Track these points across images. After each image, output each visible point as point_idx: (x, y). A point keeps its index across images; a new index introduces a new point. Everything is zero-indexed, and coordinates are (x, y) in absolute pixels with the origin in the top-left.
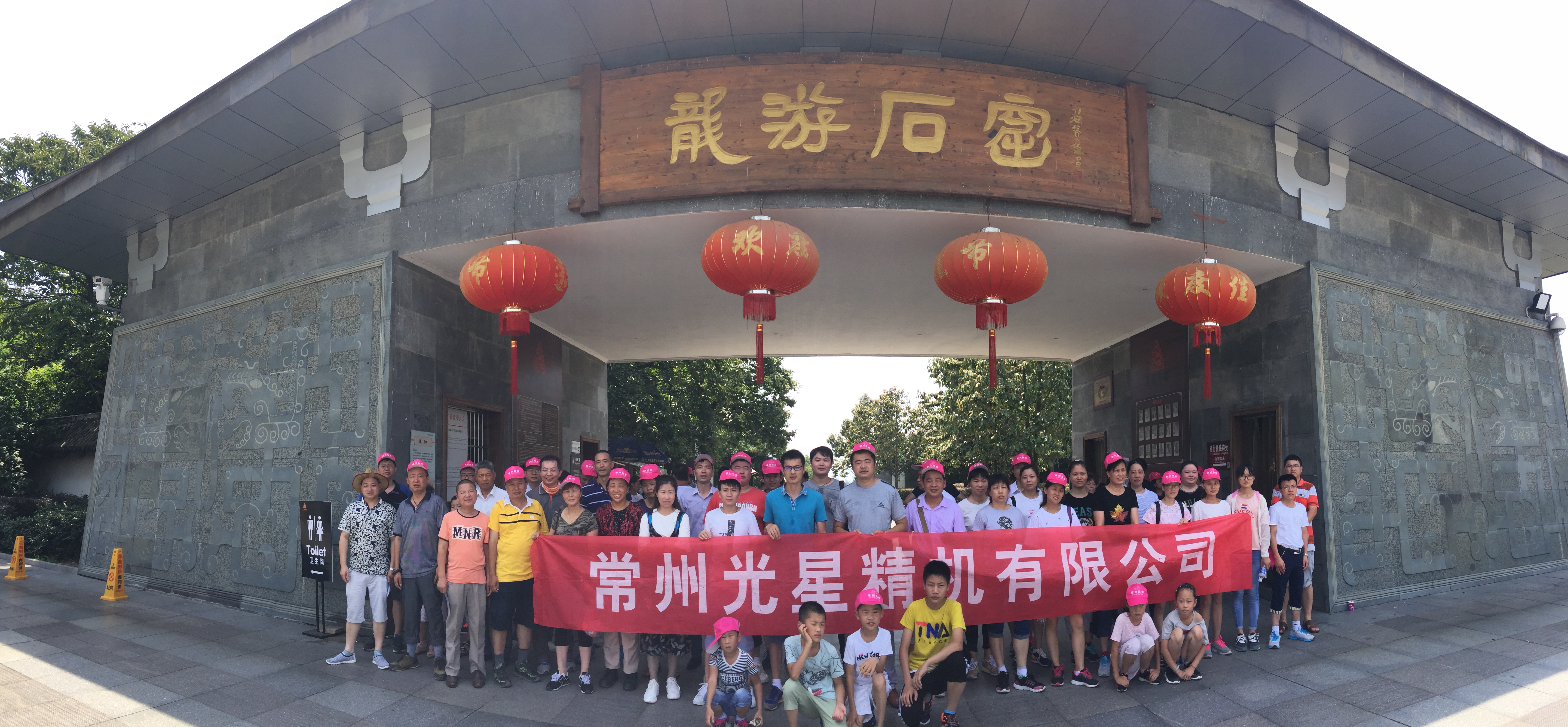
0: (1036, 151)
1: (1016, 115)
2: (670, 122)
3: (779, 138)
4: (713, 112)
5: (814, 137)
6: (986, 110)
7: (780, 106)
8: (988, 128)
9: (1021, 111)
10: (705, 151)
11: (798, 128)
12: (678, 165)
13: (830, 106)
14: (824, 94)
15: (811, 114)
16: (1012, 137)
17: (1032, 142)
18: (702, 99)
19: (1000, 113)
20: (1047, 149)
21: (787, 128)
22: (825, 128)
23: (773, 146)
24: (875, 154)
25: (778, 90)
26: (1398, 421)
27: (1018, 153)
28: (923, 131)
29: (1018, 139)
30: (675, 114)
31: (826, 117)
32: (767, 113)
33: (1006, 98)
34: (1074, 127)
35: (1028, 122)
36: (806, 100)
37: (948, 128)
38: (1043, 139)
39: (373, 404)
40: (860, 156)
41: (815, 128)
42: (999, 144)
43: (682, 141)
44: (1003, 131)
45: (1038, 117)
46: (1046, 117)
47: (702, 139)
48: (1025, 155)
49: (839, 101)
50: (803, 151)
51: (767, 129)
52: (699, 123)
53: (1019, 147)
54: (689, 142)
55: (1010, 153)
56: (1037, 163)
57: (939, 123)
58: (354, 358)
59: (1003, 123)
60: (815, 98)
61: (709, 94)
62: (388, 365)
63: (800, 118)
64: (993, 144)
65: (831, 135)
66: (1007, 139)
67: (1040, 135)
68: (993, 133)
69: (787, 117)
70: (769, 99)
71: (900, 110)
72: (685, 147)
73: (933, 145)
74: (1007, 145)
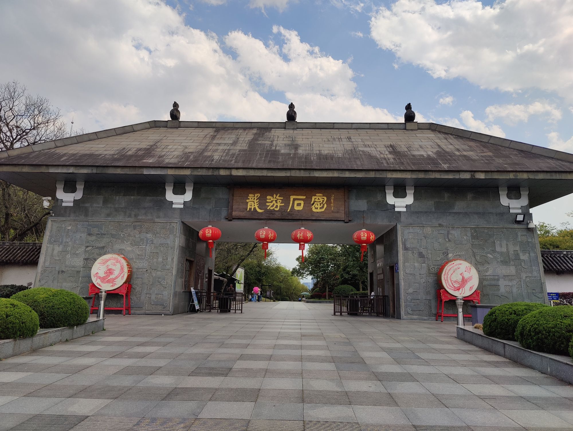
0: (323, 207)
1: (319, 199)
2: (248, 201)
3: (270, 206)
4: (257, 200)
5: (277, 207)
6: (312, 199)
7: (270, 199)
8: (312, 203)
9: (319, 197)
10: (255, 208)
11: (274, 204)
12: (249, 211)
13: (280, 199)
14: (279, 196)
15: (276, 201)
16: (318, 204)
17: (322, 205)
18: (254, 196)
19: (315, 199)
20: (325, 206)
21: (272, 204)
22: (279, 204)
23: (268, 208)
24: (288, 211)
25: (270, 195)
26: (433, 268)
27: (319, 208)
28: (299, 205)
29: (319, 205)
30: (249, 199)
31: (279, 202)
32: (268, 201)
33: (316, 195)
34: (332, 200)
35: (321, 200)
36: (275, 198)
37: (304, 204)
38: (324, 204)
39: (173, 259)
40: (286, 211)
41: (277, 204)
42: (314, 206)
43: (250, 206)
44: (316, 203)
45: (324, 199)
46: (325, 198)
47: (254, 205)
48: (320, 208)
49: (282, 198)
50: (274, 210)
51: (268, 204)
52: (254, 202)
53: (319, 206)
54: (252, 206)
55: (317, 208)
56: (323, 210)
57: (302, 202)
58: (167, 246)
59: (316, 201)
60: (277, 197)
61: (256, 195)
62: (178, 249)
63: (274, 202)
64: (313, 206)
65: (280, 206)
66: (317, 205)
67: (324, 203)
68: (313, 204)
69: (272, 202)
70: (268, 197)
71: (294, 200)
72: (251, 207)
73: (300, 208)
74: (316, 206)
